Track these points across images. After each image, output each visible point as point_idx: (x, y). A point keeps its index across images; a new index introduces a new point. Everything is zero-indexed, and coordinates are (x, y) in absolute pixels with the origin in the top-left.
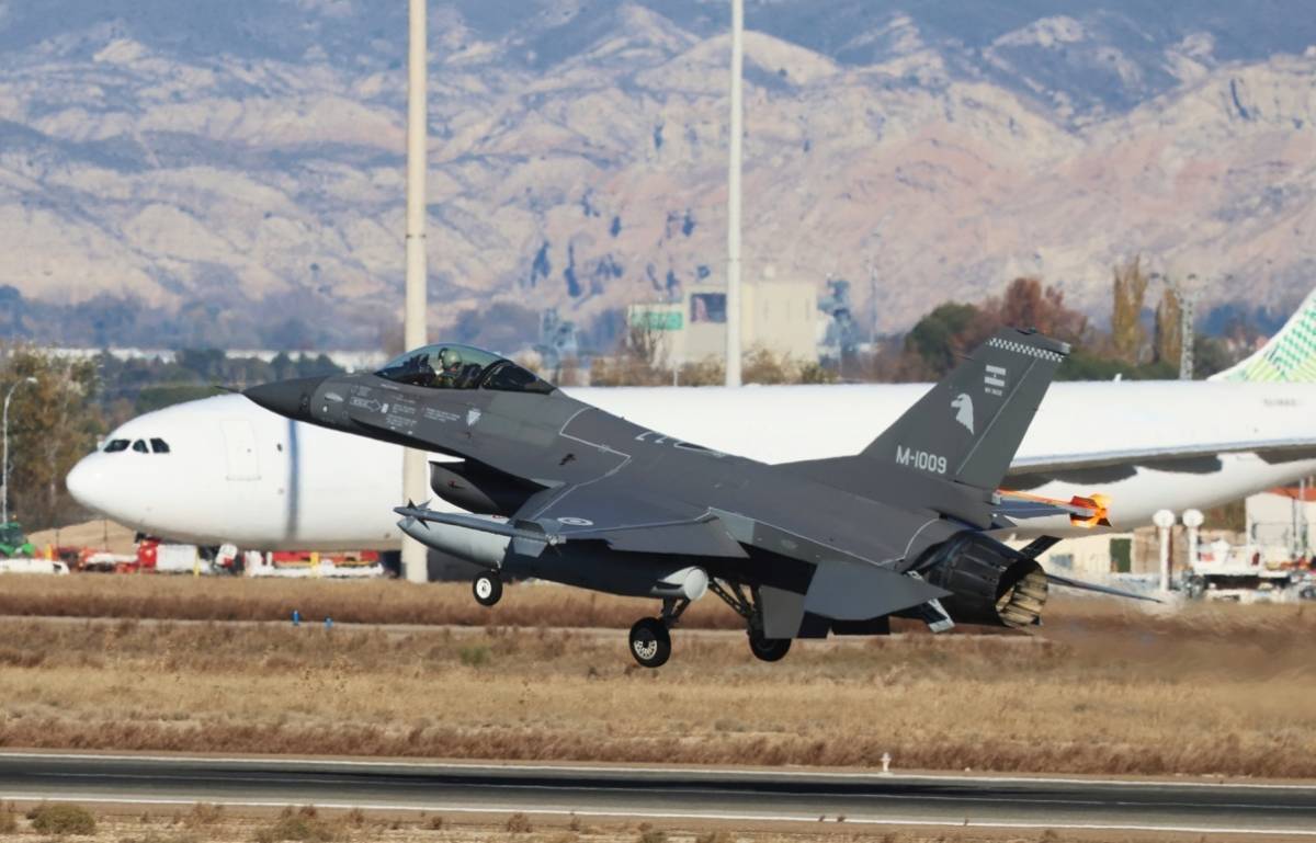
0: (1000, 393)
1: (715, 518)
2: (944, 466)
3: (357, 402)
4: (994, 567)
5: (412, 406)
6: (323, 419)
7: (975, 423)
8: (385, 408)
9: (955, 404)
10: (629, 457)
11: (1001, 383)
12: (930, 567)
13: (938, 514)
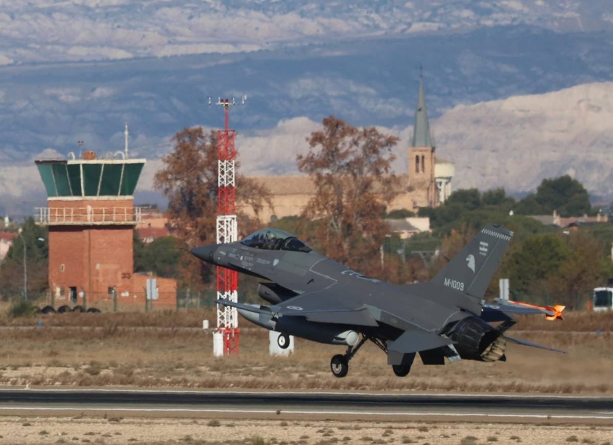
0: (485, 254)
1: (366, 309)
2: (463, 287)
3: (231, 255)
4: (479, 333)
5: (252, 257)
6: (218, 263)
7: (476, 267)
8: (242, 258)
9: (467, 259)
10: (337, 281)
11: (486, 250)
12: (452, 332)
13: (460, 309)
